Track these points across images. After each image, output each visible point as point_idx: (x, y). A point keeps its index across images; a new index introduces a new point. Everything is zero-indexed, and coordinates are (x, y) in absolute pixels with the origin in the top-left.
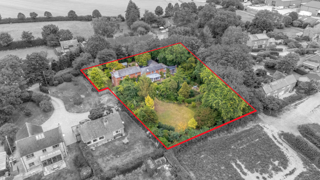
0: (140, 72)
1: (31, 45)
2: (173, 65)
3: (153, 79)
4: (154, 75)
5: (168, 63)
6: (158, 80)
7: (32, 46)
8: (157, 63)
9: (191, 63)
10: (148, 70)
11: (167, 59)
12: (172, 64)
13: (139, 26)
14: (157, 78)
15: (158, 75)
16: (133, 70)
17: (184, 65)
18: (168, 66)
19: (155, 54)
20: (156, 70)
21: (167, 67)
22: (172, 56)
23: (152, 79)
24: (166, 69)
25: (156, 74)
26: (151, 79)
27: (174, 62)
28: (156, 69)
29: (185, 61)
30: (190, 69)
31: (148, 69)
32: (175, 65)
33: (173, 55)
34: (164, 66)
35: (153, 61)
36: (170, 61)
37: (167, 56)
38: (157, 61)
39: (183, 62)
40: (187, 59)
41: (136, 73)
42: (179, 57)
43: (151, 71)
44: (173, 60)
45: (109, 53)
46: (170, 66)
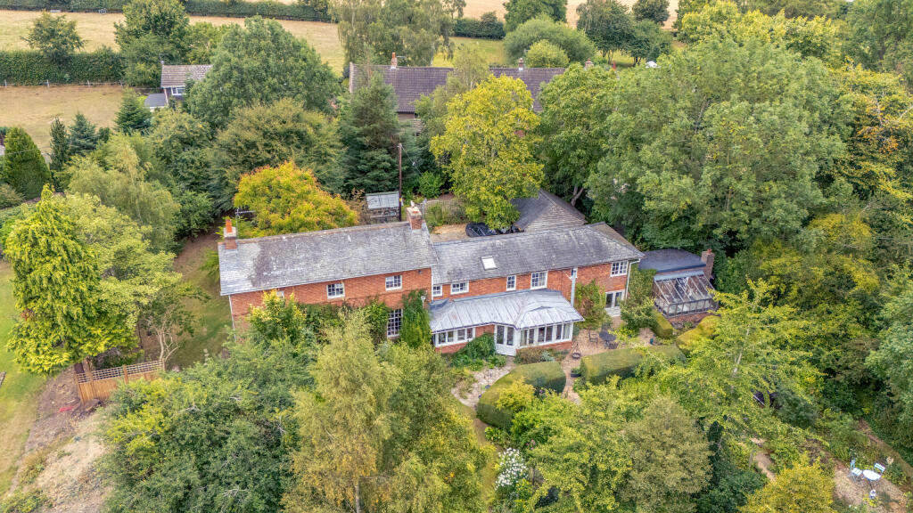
0: (427, 271)
1: (67, 76)
2: (684, 249)
3: (517, 336)
4: (534, 302)
5: (649, 231)
6: (554, 341)
7: (72, 81)
8: (577, 219)
9: (836, 258)
10: (489, 263)
11: (649, 205)
12: (680, 243)
13: (542, 36)
14: (545, 331)
15: (561, 311)
16: (374, 245)
17: (775, 262)
18: (652, 248)
19: (574, 161)
20: (551, 272)
21: (640, 255)
22: (687, 181)
23: (511, 330)
24: (625, 272)
25: (548, 300)
26: (500, 329)
27: (698, 226)
28: (554, 265)
29: (785, 236)
30: (823, 307)
31: (494, 252)
32: (697, 250)
33: (697, 178)
34: (620, 248)
35: (554, 206)
36: (665, 220)
37: (647, 181)
38: (583, 207)
39: (767, 242)
40: (805, 223)
41: (397, 275)
42: (742, 196)
43: (516, 269)
44: (690, 214)
45: (290, 125)
46: (660, 255)
